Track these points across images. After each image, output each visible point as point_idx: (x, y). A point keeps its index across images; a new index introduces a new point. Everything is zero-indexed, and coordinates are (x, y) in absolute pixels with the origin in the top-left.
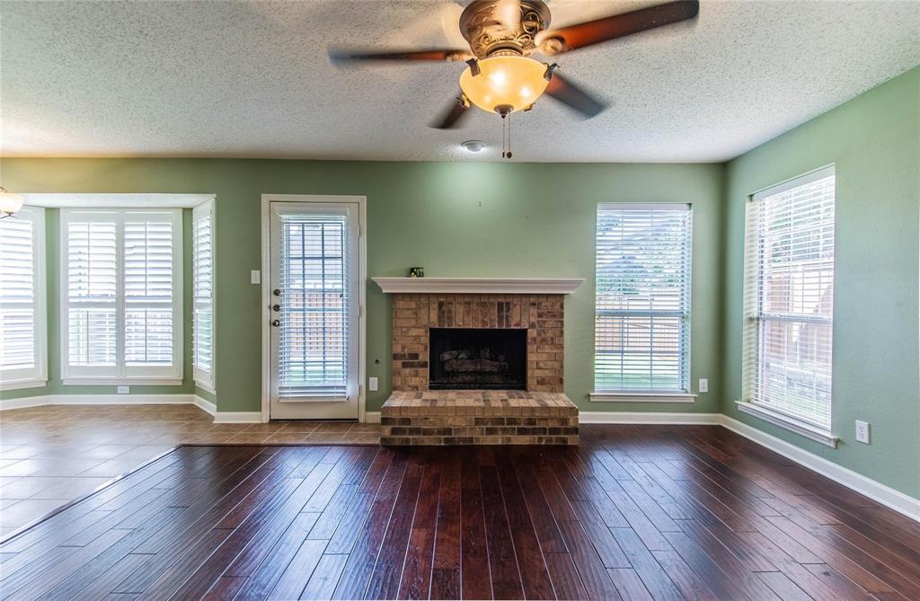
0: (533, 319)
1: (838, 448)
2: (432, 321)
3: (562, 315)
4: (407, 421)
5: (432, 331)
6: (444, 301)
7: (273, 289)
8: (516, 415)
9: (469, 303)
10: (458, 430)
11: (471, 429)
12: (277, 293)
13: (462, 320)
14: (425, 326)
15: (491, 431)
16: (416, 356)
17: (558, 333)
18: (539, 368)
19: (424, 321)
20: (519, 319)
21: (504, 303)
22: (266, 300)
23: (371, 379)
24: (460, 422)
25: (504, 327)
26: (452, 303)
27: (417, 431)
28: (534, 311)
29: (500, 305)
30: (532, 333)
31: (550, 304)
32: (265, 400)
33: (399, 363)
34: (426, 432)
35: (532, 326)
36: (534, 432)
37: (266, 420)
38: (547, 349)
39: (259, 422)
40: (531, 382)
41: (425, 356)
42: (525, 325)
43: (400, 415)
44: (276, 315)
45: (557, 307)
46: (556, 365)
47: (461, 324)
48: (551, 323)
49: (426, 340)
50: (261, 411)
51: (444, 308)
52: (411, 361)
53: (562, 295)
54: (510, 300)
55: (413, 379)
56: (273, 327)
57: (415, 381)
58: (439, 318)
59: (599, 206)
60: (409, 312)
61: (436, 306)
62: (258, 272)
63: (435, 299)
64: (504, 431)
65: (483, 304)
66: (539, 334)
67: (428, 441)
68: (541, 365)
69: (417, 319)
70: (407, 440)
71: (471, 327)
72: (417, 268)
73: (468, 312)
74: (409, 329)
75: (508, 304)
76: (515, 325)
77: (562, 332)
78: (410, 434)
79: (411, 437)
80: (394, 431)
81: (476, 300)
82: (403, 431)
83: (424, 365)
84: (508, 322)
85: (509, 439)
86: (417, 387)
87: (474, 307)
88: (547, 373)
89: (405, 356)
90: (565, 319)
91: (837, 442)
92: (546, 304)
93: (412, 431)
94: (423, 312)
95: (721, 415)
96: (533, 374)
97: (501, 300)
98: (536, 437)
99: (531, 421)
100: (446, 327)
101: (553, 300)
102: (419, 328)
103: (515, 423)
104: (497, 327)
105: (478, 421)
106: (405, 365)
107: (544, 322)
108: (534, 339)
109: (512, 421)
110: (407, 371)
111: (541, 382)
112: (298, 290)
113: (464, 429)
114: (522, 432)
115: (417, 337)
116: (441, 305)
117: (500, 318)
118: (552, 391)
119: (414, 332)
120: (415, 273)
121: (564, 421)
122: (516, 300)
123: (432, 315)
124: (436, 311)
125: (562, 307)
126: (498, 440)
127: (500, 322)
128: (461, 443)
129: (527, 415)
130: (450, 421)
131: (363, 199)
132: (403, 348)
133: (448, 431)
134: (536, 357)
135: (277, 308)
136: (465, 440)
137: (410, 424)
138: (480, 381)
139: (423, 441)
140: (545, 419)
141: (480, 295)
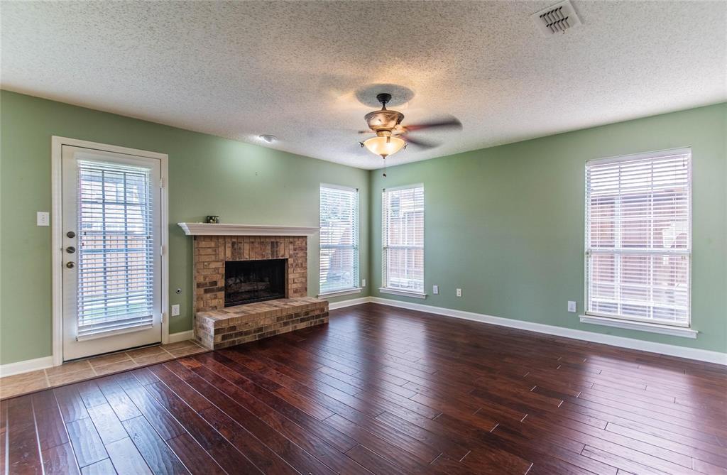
0: (291, 252)
1: (427, 299)
2: (227, 256)
3: (306, 249)
4: (234, 328)
5: (227, 263)
6: (236, 241)
7: (66, 231)
8: (299, 311)
9: (253, 243)
10: (267, 328)
11: (274, 325)
12: (71, 235)
13: (248, 254)
14: (222, 261)
15: (286, 324)
16: (215, 283)
17: (304, 260)
18: (294, 283)
19: (221, 256)
20: (284, 252)
21: (274, 241)
22: (58, 242)
23: (173, 306)
24: (268, 322)
25: (275, 258)
26: (241, 243)
27: (241, 334)
28: (291, 247)
29: (272, 243)
30: (291, 261)
31: (299, 242)
32: (57, 343)
33: (202, 290)
34: (247, 333)
35: (291, 256)
36: (308, 319)
37: (59, 362)
38: (299, 270)
39: (52, 366)
40: (291, 292)
41: (221, 283)
42: (287, 256)
43: (229, 324)
44: (69, 258)
45: (304, 244)
46: (303, 280)
47: (248, 257)
48: (301, 254)
49: (223, 271)
50: (52, 354)
51: (236, 246)
52: (210, 288)
53: (306, 237)
54: (278, 240)
55: (213, 301)
56: (67, 270)
57: (215, 302)
58: (232, 253)
59: (321, 184)
60: (210, 250)
61: (230, 245)
62: (47, 214)
63: (229, 240)
64: (293, 322)
65: (261, 243)
66: (294, 261)
67: (248, 339)
68: (296, 281)
69: (216, 255)
70: (234, 342)
71: (254, 259)
72: (215, 217)
73: (253, 248)
74: (209, 263)
75: (277, 243)
76: (282, 256)
77: (306, 259)
78: (236, 337)
79: (236, 339)
80: (224, 338)
81: (258, 240)
82: (231, 336)
83: (220, 290)
84: (277, 254)
85: (295, 327)
86: (216, 307)
87: (256, 245)
88: (299, 285)
89: (206, 284)
90: (308, 251)
91: (426, 296)
92: (298, 242)
93: (236, 335)
94: (221, 249)
95: (370, 297)
96: (292, 287)
97: (273, 240)
98: (309, 322)
99: (307, 313)
100: (238, 260)
101: (301, 240)
102: (218, 261)
103: (299, 316)
104: (270, 258)
105: (279, 319)
106: (206, 291)
107: (297, 253)
108: (292, 265)
109: (297, 315)
110: (208, 295)
111: (296, 291)
112: (99, 232)
113: (270, 326)
114: (302, 320)
115: (217, 269)
116: (233, 244)
117: (273, 252)
118: (302, 296)
119: (213, 265)
120: (213, 220)
121: (322, 310)
122: (282, 241)
123: (227, 252)
124: (230, 249)
125: (306, 244)
126: (290, 328)
127: (272, 255)
128: (269, 336)
129: (304, 310)
130: (262, 323)
131: (165, 157)
132: (205, 278)
133: (261, 329)
134: (293, 275)
135: (71, 250)
136: (271, 333)
137: (235, 330)
138: (254, 297)
139: (244, 340)
140: (314, 310)
141: (260, 236)
